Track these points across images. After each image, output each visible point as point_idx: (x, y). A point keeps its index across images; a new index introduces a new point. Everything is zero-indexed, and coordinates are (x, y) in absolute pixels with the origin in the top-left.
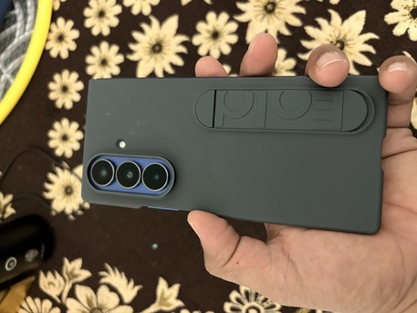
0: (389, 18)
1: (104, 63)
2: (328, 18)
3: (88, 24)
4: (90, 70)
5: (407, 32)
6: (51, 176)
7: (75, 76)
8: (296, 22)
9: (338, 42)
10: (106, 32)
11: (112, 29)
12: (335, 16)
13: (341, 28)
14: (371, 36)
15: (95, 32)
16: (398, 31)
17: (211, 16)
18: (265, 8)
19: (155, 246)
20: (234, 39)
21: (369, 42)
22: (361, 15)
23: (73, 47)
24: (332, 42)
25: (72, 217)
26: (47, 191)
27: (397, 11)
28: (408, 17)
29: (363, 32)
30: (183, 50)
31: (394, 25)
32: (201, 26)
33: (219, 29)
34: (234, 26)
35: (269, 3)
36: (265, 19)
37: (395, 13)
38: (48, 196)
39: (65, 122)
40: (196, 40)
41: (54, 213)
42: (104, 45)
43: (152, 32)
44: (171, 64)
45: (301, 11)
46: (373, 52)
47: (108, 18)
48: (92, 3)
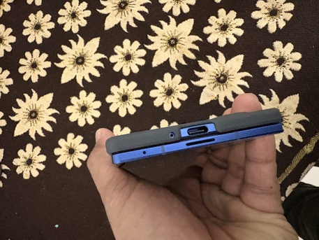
0: (261, 63)
2: (216, 57)
3: (25, 32)
4: (21, 70)
5: (273, 75)
7: (7, 73)
8: (192, 56)
9: (222, 75)
10: (39, 41)
11: (44, 39)
12: (221, 56)
13: (225, 65)
14: (246, 74)
15: (30, 40)
16: (267, 73)
17: (126, 42)
18: (169, 42)
19: (57, 226)
20: (142, 62)
21: (245, 79)
22: (240, 58)
23: (9, 49)
24: (217, 75)
27: (267, 58)
28: (275, 64)
29: (240, 71)
30: (101, 65)
31: (265, 68)
32: (117, 49)
33: (131, 52)
34: (143, 52)
35: (172, 39)
36: (169, 50)
37: (266, 60)
40: (112, 59)
42: (36, 52)
43: (78, 47)
44: (90, 74)
45: (197, 48)
46: (248, 86)
47: (42, 31)
48: (32, 17)
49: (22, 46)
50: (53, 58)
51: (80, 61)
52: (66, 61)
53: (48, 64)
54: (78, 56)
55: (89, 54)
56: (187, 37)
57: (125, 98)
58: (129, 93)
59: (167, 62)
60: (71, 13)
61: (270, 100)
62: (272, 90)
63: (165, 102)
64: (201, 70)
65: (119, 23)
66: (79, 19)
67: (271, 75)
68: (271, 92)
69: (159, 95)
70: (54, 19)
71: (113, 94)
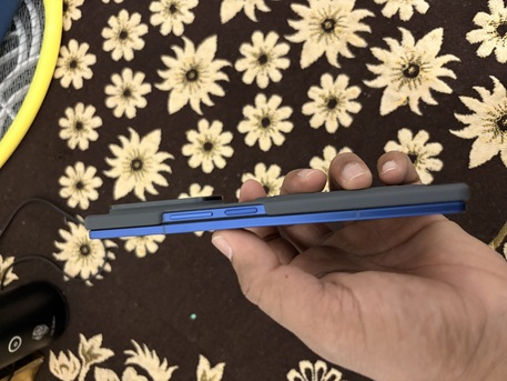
0: (472, 37)
1: (127, 93)
2: (399, 37)
3: (107, 47)
4: (110, 103)
5: (493, 53)
6: (63, 233)
7: (91, 110)
8: (360, 43)
9: (411, 65)
10: (129, 56)
11: (136, 52)
12: (407, 35)
13: (414, 49)
14: (450, 58)
15: (116, 56)
16: (483, 52)
17: (257, 36)
18: (323, 26)
19: (194, 316)
20: (285, 64)
21: (448, 65)
22: (438, 33)
23: (89, 74)
24: (404, 66)
25: (88, 283)
26: (58, 251)
27: (481, 28)
28: (494, 35)
29: (439, 55)
30: (224, 77)
31: (479, 44)
32: (245, 48)
33: (267, 51)
34: (285, 48)
35: (327, 20)
36: (323, 39)
37: (479, 31)
38: (59, 257)
39: (80, 166)
40: (240, 66)
41: (66, 279)
42: (127, 72)
43: (186, 56)
44: (210, 95)
45: (367, 28)
46: (454, 76)
47: (131, 40)
48: (112, 21)
49: (106, 68)
50: (153, 78)
51: (192, 75)
52: (171, 78)
53: (147, 88)
54: (188, 68)
55: (204, 64)
56: (349, 14)
57: (266, 122)
58: (271, 113)
59: (324, 58)
60: (169, 6)
61: (492, 93)
62: (493, 77)
63: (328, 119)
64: (377, 62)
65: (243, 9)
66: (181, 13)
67: (488, 53)
68: (492, 80)
69: (317, 111)
70: (145, 20)
71: (247, 119)
